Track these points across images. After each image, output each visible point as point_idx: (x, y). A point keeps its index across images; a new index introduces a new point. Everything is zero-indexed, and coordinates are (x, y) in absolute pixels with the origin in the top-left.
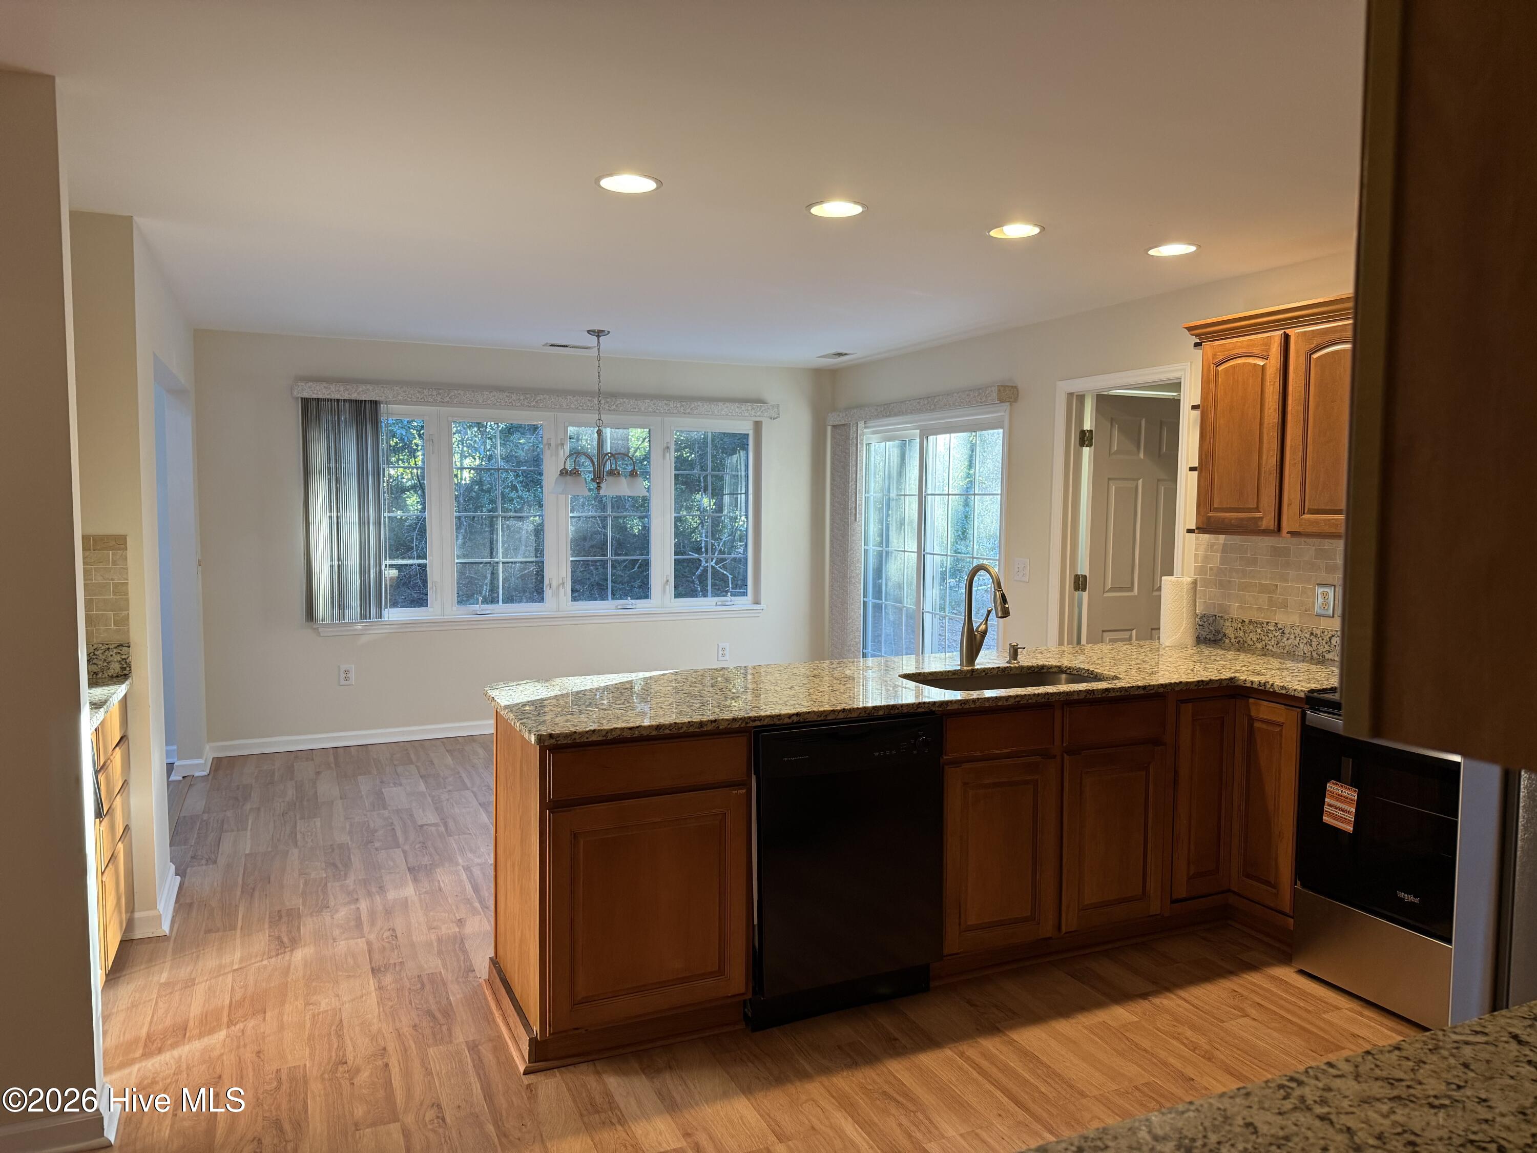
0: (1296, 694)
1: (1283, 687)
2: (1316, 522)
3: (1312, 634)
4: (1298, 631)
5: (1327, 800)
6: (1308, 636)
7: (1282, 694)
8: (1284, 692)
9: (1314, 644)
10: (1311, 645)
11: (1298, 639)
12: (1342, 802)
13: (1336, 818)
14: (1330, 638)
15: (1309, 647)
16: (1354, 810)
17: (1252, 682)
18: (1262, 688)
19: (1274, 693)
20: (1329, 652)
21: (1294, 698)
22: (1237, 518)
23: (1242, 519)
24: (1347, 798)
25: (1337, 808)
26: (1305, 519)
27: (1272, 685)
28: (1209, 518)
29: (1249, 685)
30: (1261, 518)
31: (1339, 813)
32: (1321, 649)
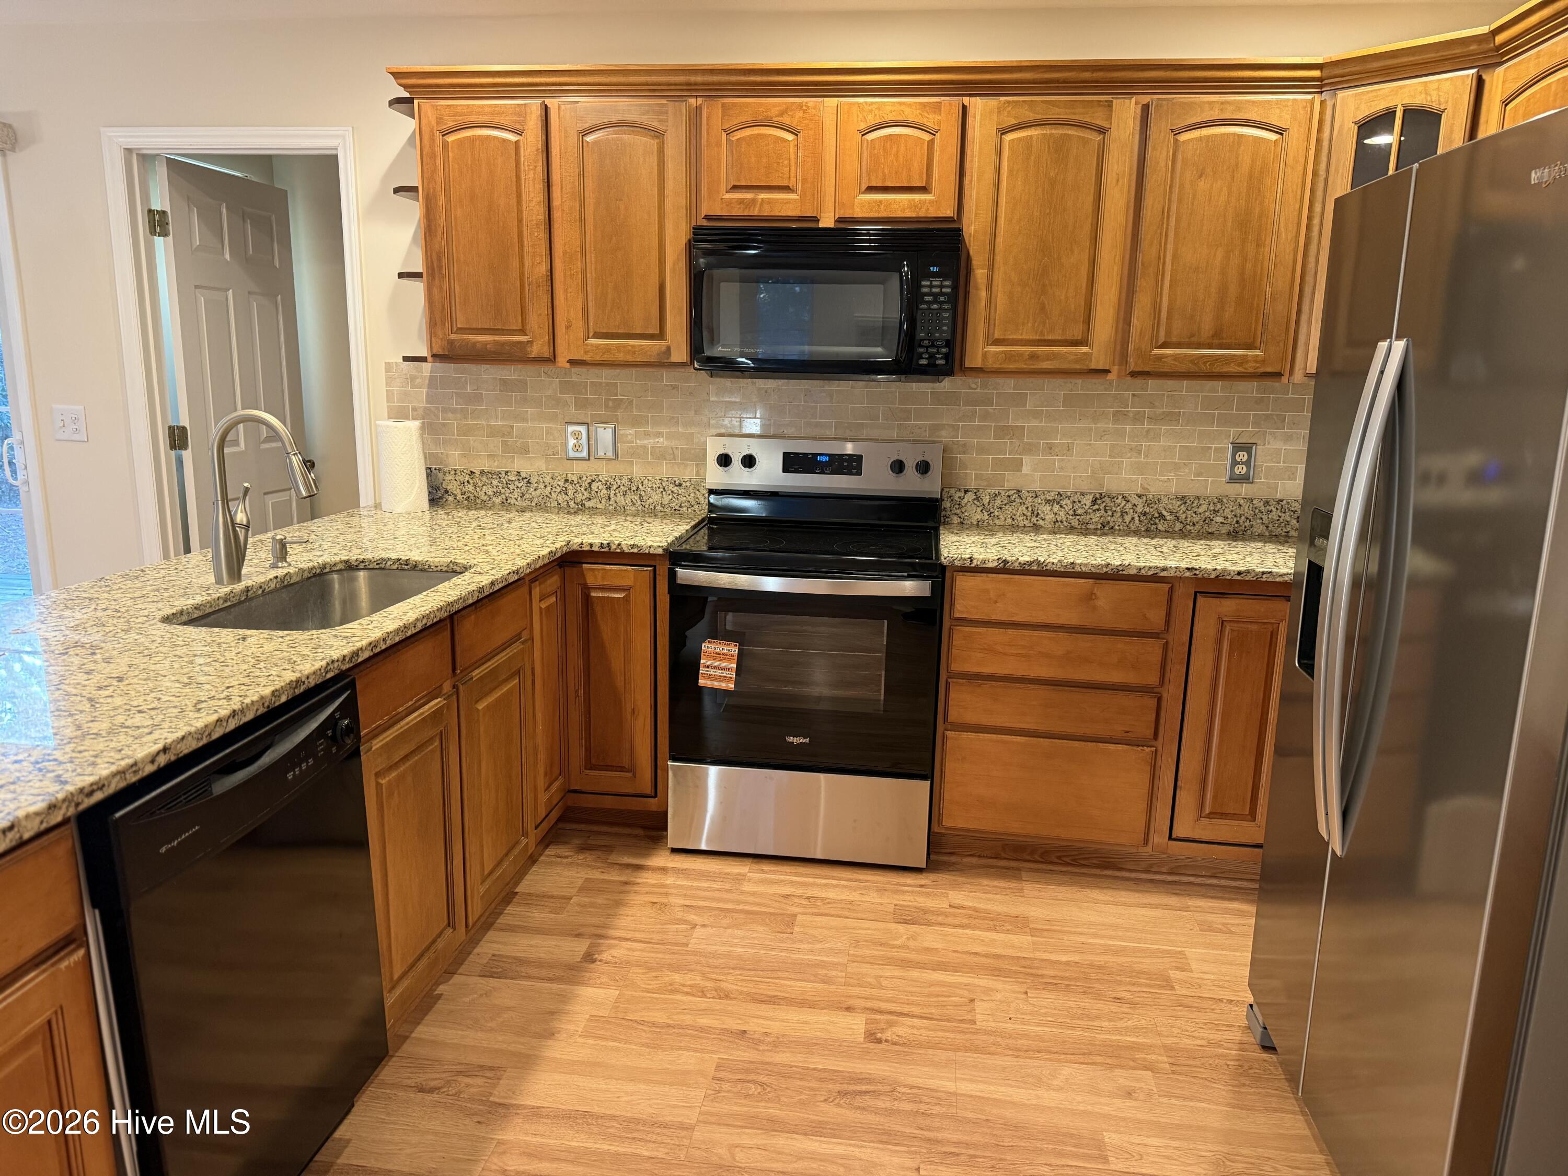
0: (652, 551)
1: (633, 546)
2: (608, 349)
3: (566, 481)
4: (548, 480)
5: (702, 661)
6: (561, 483)
7: (633, 553)
8: (635, 551)
9: (570, 492)
10: (566, 494)
11: (549, 488)
12: (721, 660)
13: (713, 678)
14: (590, 484)
15: (564, 496)
16: (735, 666)
17: (591, 545)
18: (606, 550)
19: (623, 553)
20: (590, 499)
21: (649, 556)
22: (496, 343)
23: (502, 344)
24: (727, 655)
25: (715, 668)
26: (592, 345)
27: (619, 545)
28: (451, 342)
29: (586, 548)
30: (530, 343)
31: (718, 673)
32: (579, 497)
